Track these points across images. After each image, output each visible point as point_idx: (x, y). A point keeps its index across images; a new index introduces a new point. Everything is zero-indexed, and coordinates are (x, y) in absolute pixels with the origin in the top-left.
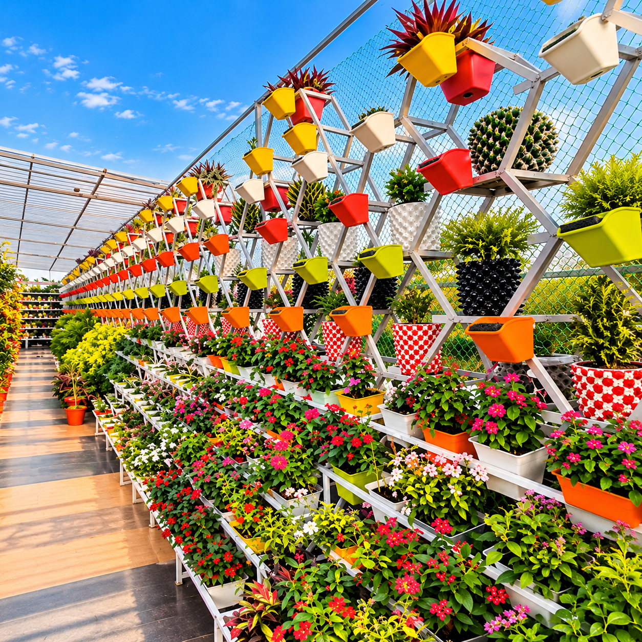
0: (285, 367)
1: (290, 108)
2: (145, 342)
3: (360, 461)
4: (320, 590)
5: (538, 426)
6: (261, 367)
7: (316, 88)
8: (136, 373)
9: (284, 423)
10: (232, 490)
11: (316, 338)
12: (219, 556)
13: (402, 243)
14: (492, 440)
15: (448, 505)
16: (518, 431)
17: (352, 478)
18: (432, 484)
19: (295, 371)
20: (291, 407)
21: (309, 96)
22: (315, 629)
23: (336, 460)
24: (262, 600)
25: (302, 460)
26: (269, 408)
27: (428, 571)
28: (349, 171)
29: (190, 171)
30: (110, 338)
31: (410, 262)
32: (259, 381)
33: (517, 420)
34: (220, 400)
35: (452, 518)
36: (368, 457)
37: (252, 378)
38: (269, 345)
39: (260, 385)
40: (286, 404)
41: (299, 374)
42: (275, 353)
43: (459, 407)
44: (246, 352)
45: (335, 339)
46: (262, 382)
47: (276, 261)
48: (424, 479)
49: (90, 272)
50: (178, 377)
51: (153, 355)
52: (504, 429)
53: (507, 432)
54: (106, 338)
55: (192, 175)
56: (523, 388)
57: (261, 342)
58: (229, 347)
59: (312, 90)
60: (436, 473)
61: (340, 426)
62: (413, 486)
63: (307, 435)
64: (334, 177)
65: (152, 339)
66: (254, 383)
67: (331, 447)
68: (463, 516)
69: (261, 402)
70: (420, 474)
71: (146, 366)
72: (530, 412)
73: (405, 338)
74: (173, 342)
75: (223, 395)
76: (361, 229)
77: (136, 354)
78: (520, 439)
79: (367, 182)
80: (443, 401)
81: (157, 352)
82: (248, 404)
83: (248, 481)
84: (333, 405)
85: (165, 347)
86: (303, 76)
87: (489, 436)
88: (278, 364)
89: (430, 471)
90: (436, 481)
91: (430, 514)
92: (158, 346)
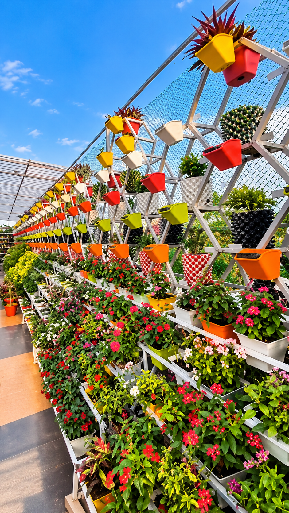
0: (119, 279)
1: (120, 127)
2: (49, 262)
3: (164, 342)
4: (138, 439)
5: (281, 323)
6: (107, 278)
7: (134, 117)
8: (45, 280)
9: (119, 316)
10: (88, 365)
11: (136, 261)
12: (78, 415)
13: (188, 202)
14: (250, 331)
15: (221, 375)
16: (268, 326)
17: (159, 352)
18: (211, 360)
19: (125, 281)
20: (123, 304)
21: (130, 122)
22: (133, 473)
23: (149, 341)
24: (100, 450)
25: (129, 342)
26: (111, 305)
27: (208, 424)
28: (154, 163)
29: (71, 169)
30: (32, 260)
31: (192, 213)
32: (106, 288)
33: (267, 318)
34: (86, 299)
35: (223, 383)
36: (168, 339)
37: (103, 285)
38: (111, 265)
39: (106, 289)
40: (120, 302)
41: (126, 283)
42: (114, 270)
43: (226, 307)
44: (99, 269)
45: (147, 262)
46: (108, 287)
47: (115, 215)
48: (205, 357)
49: (26, 223)
50: (65, 283)
51: (53, 270)
52: (258, 324)
53: (260, 326)
54: (30, 260)
55: (72, 171)
56: (272, 297)
57: (107, 263)
58: (91, 266)
59: (132, 118)
60: (212, 352)
61: (150, 317)
62: (199, 361)
63: (132, 323)
64: (146, 166)
65: (53, 260)
66: (103, 288)
67: (146, 332)
68: (230, 382)
69: (106, 301)
70: (203, 353)
71: (49, 276)
72: (276, 313)
73: (190, 263)
74: (63, 262)
75: (88, 295)
76: (162, 194)
77: (44, 269)
78: (269, 332)
79: (164, 166)
80: (214, 302)
81: (55, 268)
82: (100, 302)
83: (98, 358)
84: (146, 303)
85: (59, 265)
86: (126, 111)
87: (248, 329)
88: (116, 277)
89: (208, 350)
90: (213, 357)
91: (210, 380)
92: (55, 264)
